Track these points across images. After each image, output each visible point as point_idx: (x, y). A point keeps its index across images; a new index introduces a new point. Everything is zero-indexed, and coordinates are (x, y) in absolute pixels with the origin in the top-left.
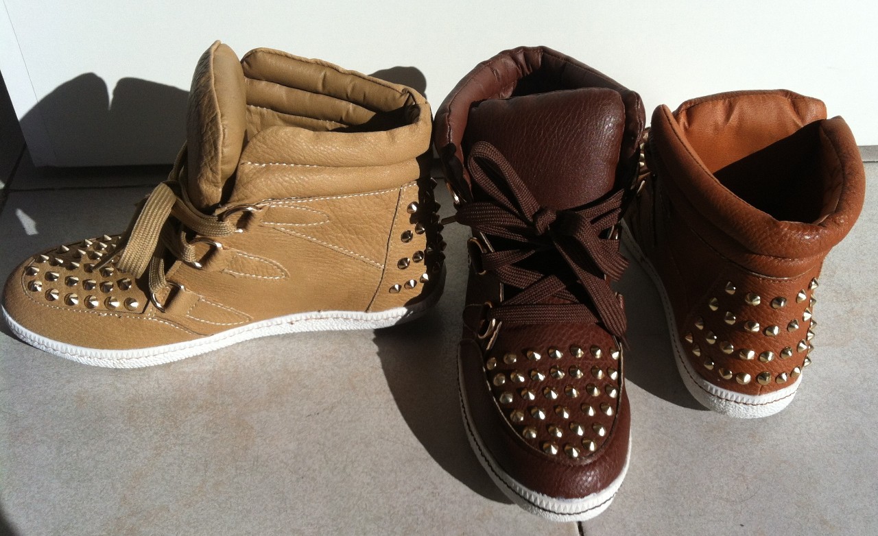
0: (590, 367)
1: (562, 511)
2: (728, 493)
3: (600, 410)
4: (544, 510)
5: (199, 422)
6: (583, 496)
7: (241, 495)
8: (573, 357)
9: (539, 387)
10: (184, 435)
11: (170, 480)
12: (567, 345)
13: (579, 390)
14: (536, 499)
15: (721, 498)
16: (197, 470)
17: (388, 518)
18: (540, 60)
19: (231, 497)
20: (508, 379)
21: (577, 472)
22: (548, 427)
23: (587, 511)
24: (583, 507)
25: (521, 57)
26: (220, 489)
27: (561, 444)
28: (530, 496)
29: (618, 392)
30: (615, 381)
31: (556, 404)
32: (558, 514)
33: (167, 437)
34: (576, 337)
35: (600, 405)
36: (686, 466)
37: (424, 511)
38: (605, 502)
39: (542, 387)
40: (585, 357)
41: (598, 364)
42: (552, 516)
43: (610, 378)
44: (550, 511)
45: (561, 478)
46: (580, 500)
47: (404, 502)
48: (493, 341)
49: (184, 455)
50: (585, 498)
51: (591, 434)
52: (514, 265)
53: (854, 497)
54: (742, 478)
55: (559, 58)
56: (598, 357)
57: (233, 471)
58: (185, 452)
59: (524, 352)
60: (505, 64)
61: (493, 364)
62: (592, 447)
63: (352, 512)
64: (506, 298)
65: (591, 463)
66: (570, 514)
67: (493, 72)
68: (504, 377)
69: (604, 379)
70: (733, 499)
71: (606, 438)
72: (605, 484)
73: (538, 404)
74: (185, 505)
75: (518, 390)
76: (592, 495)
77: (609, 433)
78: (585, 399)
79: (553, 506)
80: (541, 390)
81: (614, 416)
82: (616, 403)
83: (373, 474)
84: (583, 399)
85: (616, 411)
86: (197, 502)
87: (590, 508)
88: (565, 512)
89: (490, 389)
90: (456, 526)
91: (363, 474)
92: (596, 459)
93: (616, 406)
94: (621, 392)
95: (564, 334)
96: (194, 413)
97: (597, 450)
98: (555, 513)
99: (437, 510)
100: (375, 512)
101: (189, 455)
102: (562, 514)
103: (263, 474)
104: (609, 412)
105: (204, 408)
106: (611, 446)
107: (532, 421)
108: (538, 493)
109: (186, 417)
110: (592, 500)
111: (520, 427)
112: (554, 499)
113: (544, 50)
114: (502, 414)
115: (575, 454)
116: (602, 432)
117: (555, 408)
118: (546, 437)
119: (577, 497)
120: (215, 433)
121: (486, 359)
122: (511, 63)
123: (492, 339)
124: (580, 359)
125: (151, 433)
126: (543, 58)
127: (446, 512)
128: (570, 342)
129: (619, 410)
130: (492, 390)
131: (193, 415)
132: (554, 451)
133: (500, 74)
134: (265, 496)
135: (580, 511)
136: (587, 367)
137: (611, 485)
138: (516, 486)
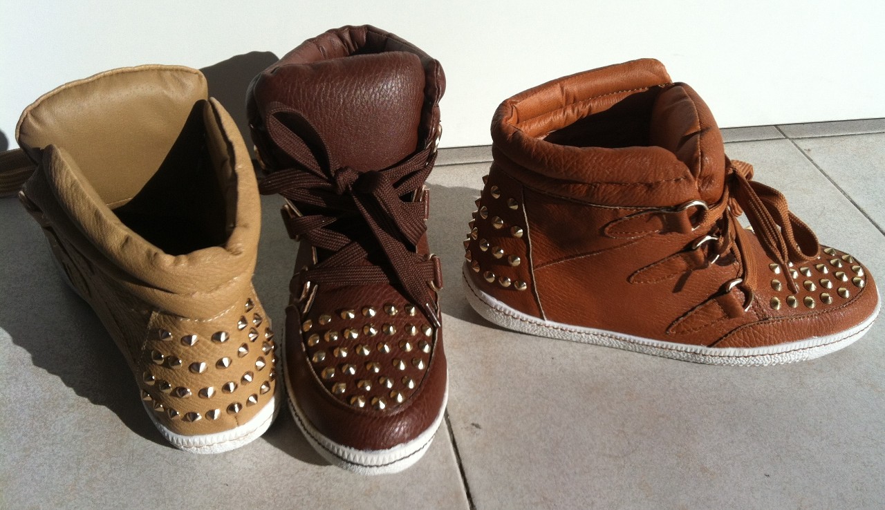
0: (404, 324)
1: (369, 463)
2: (611, 449)
3: (412, 364)
4: (353, 463)
5: (71, 421)
6: (390, 447)
7: (116, 490)
8: (387, 316)
9: (352, 345)
10: (55, 435)
11: (41, 481)
12: (381, 304)
13: (391, 347)
14: (343, 453)
15: (604, 455)
16: (69, 468)
17: (271, 501)
18: (365, 37)
19: (105, 493)
20: (322, 339)
21: (383, 423)
22: (357, 382)
23: (395, 462)
24: (390, 458)
25: (347, 36)
26: (94, 485)
27: (369, 397)
28: (338, 450)
29: (432, 347)
30: (430, 336)
31: (368, 360)
32: (366, 466)
33: (37, 438)
34: (391, 295)
35: (411, 360)
36: (568, 427)
37: (309, 491)
38: (414, 453)
39: (354, 345)
40: (399, 316)
41: (412, 321)
42: (361, 469)
43: (425, 334)
44: (358, 465)
45: (367, 430)
46: (387, 451)
47: (288, 485)
48: (310, 304)
49: (54, 455)
50: (392, 449)
51: (401, 386)
52: (325, 227)
53: (730, 444)
54: (623, 434)
55: (381, 34)
56: (413, 315)
57: (108, 467)
58: (56, 451)
59: (338, 313)
60: (331, 43)
61: (308, 326)
62: (400, 399)
63: (234, 498)
64: (320, 260)
65: (397, 415)
66: (377, 466)
67: (319, 49)
68: (318, 337)
69: (418, 335)
70: (616, 454)
71: (414, 391)
72: (414, 433)
73: (349, 361)
74: (57, 504)
75: (331, 348)
76: (399, 446)
77: (417, 387)
78: (397, 355)
79: (360, 459)
80: (353, 346)
81: (425, 370)
82: (428, 359)
83: (255, 459)
84: (395, 354)
85: (427, 365)
86: (70, 501)
87: (398, 458)
88: (372, 464)
89: (304, 350)
90: (342, 503)
91: (244, 461)
92: (403, 410)
93: (428, 360)
94: (435, 347)
95: (378, 294)
96: (65, 412)
97: (404, 402)
98: (362, 465)
99: (323, 489)
100: (258, 496)
101: (61, 454)
102: (371, 466)
103: (139, 468)
104: (421, 366)
105: (76, 407)
106: (420, 398)
107: (343, 377)
108: (346, 446)
109: (57, 417)
110: (398, 451)
111: (330, 383)
112: (361, 452)
113: (368, 28)
114: (314, 372)
115: (382, 406)
116: (411, 385)
117: (366, 364)
118: (354, 391)
119: (384, 448)
120: (87, 431)
121: (303, 322)
122: (337, 42)
123: (309, 302)
124: (394, 317)
125: (20, 435)
126: (367, 35)
127: (332, 490)
128: (384, 301)
129: (431, 364)
130: (306, 351)
131: (65, 415)
132: (362, 404)
133: (326, 51)
134: (141, 490)
135: (387, 462)
136: (401, 324)
137: (420, 436)
138: (329, 445)
